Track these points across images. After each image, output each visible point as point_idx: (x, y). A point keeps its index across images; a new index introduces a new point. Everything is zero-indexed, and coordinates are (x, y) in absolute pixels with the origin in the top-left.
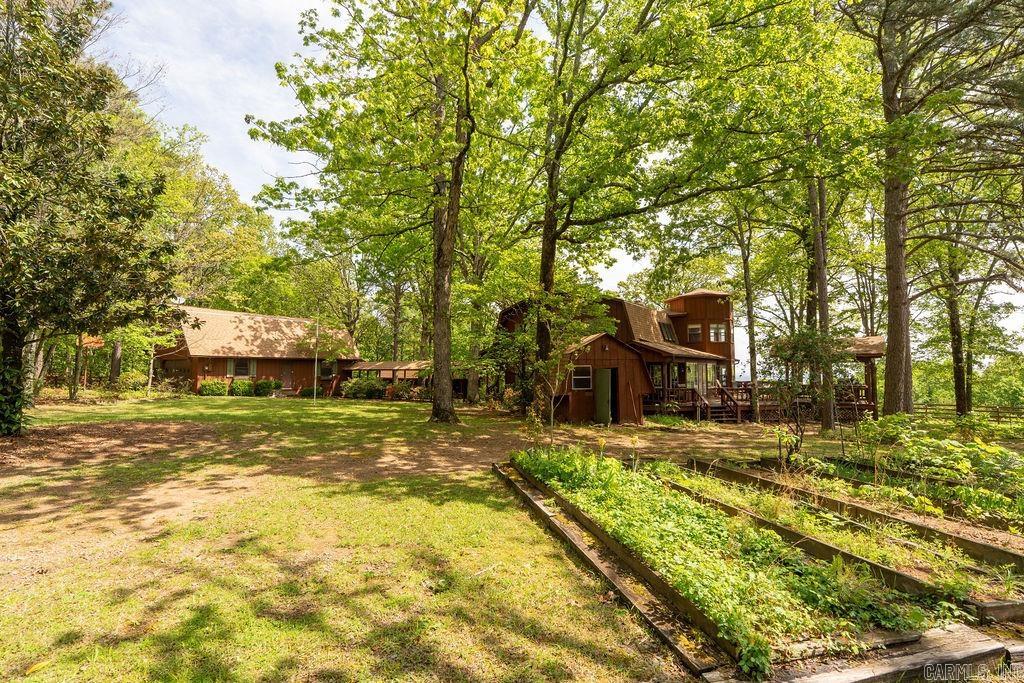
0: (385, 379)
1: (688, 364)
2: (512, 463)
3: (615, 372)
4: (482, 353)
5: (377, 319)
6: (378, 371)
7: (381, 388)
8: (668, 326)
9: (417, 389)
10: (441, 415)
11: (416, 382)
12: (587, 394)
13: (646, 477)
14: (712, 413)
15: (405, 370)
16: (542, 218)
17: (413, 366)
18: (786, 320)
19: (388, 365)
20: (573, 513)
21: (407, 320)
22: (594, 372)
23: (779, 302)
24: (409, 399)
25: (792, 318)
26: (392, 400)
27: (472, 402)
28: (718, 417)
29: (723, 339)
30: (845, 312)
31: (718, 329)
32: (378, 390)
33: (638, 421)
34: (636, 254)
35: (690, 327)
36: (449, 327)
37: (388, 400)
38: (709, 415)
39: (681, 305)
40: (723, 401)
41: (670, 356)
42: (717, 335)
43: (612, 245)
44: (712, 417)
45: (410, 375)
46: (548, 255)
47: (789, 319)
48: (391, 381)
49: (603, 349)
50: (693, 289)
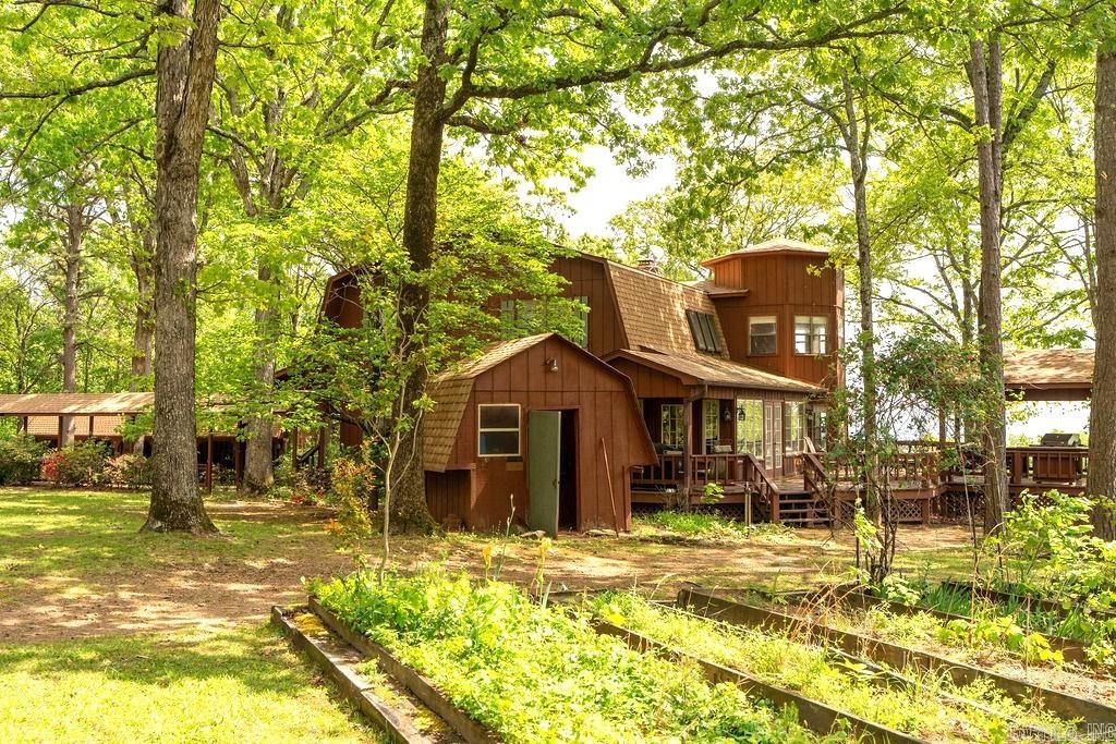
0: (38, 438)
1: (740, 402)
2: (312, 606)
3: (570, 418)
4: (283, 377)
5: (20, 288)
6: (23, 419)
7: (29, 458)
8: (708, 318)
9: (121, 462)
10: (170, 515)
11: (117, 445)
12: (511, 467)
13: (562, 617)
14: (782, 506)
15: (92, 416)
16: (414, 78)
17: (111, 403)
18: (954, 309)
19: (47, 402)
20: (409, 683)
21: (99, 292)
22: (527, 417)
23: (942, 270)
24: (101, 485)
25: (967, 304)
26: (56, 487)
27: (258, 490)
28: (795, 516)
29: (821, 348)
30: (1061, 297)
31: (811, 326)
32: (21, 464)
33: (618, 524)
34: (633, 161)
35: (754, 321)
36: (192, 317)
37: (46, 488)
38: (777, 511)
39: (735, 273)
40: (807, 480)
41: (698, 384)
42: (810, 339)
43: (585, 138)
44: (782, 516)
45: (105, 428)
46: (426, 158)
47: (961, 307)
48: (54, 442)
49: (547, 366)
50: (767, 237)
